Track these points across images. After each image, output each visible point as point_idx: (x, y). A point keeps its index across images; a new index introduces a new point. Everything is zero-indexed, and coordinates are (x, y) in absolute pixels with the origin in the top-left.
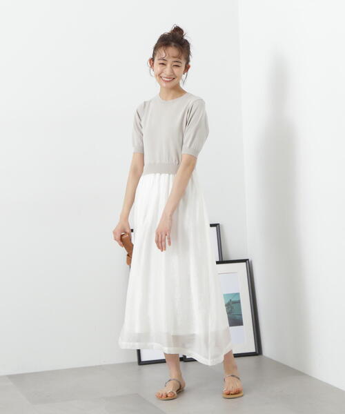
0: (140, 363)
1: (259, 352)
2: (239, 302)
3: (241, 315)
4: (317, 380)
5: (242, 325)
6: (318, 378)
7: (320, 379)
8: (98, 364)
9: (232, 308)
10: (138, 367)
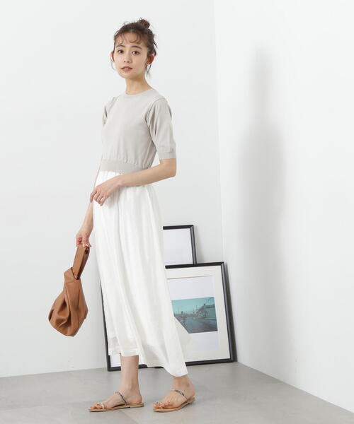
0: (110, 369)
1: (233, 358)
2: (213, 306)
3: (216, 320)
4: (296, 389)
5: (217, 330)
6: (297, 387)
7: (301, 388)
8: (66, 370)
9: (206, 312)
10: (107, 372)
